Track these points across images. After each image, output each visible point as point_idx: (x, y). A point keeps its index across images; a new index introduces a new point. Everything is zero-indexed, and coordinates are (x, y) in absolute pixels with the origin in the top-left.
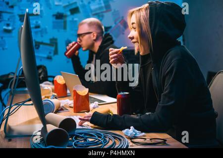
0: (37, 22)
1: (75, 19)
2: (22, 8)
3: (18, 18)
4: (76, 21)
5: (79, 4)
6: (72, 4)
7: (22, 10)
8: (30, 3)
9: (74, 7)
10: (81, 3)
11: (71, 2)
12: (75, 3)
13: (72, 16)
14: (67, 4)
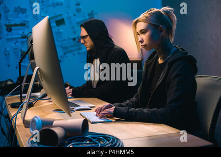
0: (23, 32)
1: (61, 30)
2: (9, 18)
3: (5, 28)
4: (61, 32)
5: (65, 16)
6: (57, 16)
7: (9, 20)
8: (17, 13)
9: (59, 18)
10: (66, 15)
11: (57, 14)
12: (61, 15)
13: (58, 27)
14: (53, 15)
